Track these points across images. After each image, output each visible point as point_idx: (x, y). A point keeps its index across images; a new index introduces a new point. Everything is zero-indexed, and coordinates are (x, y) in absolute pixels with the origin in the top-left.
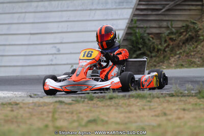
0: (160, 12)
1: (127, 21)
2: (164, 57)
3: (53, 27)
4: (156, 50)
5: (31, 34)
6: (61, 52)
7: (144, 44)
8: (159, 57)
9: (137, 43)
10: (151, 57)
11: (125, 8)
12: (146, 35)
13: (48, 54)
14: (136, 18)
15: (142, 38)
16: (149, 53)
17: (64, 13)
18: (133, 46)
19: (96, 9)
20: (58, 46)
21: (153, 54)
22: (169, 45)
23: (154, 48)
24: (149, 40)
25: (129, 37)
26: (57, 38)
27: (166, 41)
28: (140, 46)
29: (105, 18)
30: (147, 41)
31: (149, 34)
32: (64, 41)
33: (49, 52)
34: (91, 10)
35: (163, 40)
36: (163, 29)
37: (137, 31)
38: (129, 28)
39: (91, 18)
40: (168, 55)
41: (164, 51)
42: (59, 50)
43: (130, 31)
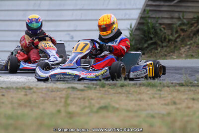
0: (172, 3)
1: (139, 11)
2: (175, 47)
3: (67, 15)
4: (167, 40)
6: (74, 39)
7: (156, 34)
8: (169, 47)
9: (149, 33)
10: (163, 47)
12: (157, 25)
14: (148, 8)
15: (153, 27)
16: (159, 43)
17: (79, 2)
18: (144, 35)
20: (72, 33)
21: (164, 44)
22: (180, 36)
23: (165, 38)
24: (161, 30)
25: (141, 27)
26: (71, 26)
27: (177, 32)
28: (152, 36)
29: (119, 7)
30: (158, 31)
31: (161, 24)
32: (78, 29)
35: (175, 31)
37: (150, 21)
38: (141, 18)
39: (104, 7)
40: (179, 46)
41: (175, 41)
42: (72, 37)
43: (142, 21)
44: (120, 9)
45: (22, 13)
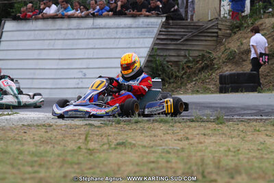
0: (179, 42)
1: (148, 49)
2: (181, 83)
3: (80, 54)
4: (174, 76)
5: (59, 59)
6: (87, 77)
7: (164, 71)
8: (176, 83)
9: (157, 70)
10: (170, 83)
11: (146, 38)
12: (165, 62)
13: (74, 78)
14: (156, 47)
15: (161, 65)
16: (168, 79)
17: (90, 41)
18: (153, 73)
19: (120, 38)
20: (84, 71)
21: (172, 81)
22: (186, 72)
23: (172, 75)
24: (168, 67)
25: (150, 64)
26: (84, 64)
27: (183, 69)
28: (160, 73)
29: (128, 46)
30: (166, 68)
31: (168, 62)
32: (91, 66)
33: (76, 77)
34: (115, 38)
35: (181, 67)
36: (181, 58)
37: (157, 59)
38: (150, 56)
39: (115, 46)
40: (185, 82)
41: (182, 77)
42: (85, 75)
43: (151, 59)
44: (129, 48)
45: (37, 52)
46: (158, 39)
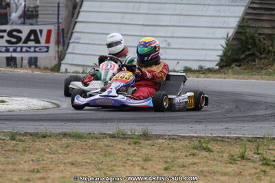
1: (238, 19)
2: (274, 60)
3: (165, 20)
4: (266, 51)
5: (144, 25)
6: (171, 46)
7: (254, 44)
8: (268, 59)
9: (247, 43)
10: (261, 59)
11: (238, 6)
12: (256, 35)
14: (248, 17)
15: (253, 38)
16: (258, 54)
17: (178, 6)
18: (242, 46)
19: (209, 5)
20: (168, 40)
21: (263, 56)
23: (264, 49)
24: (260, 40)
25: (240, 36)
26: (169, 32)
28: (250, 47)
29: (217, 14)
30: (257, 41)
31: (260, 34)
32: (176, 35)
34: (204, 4)
37: (248, 30)
38: (240, 26)
39: (203, 13)
42: (169, 44)
43: (240, 30)
44: (218, 16)
45: (120, 15)
46: (249, 7)
